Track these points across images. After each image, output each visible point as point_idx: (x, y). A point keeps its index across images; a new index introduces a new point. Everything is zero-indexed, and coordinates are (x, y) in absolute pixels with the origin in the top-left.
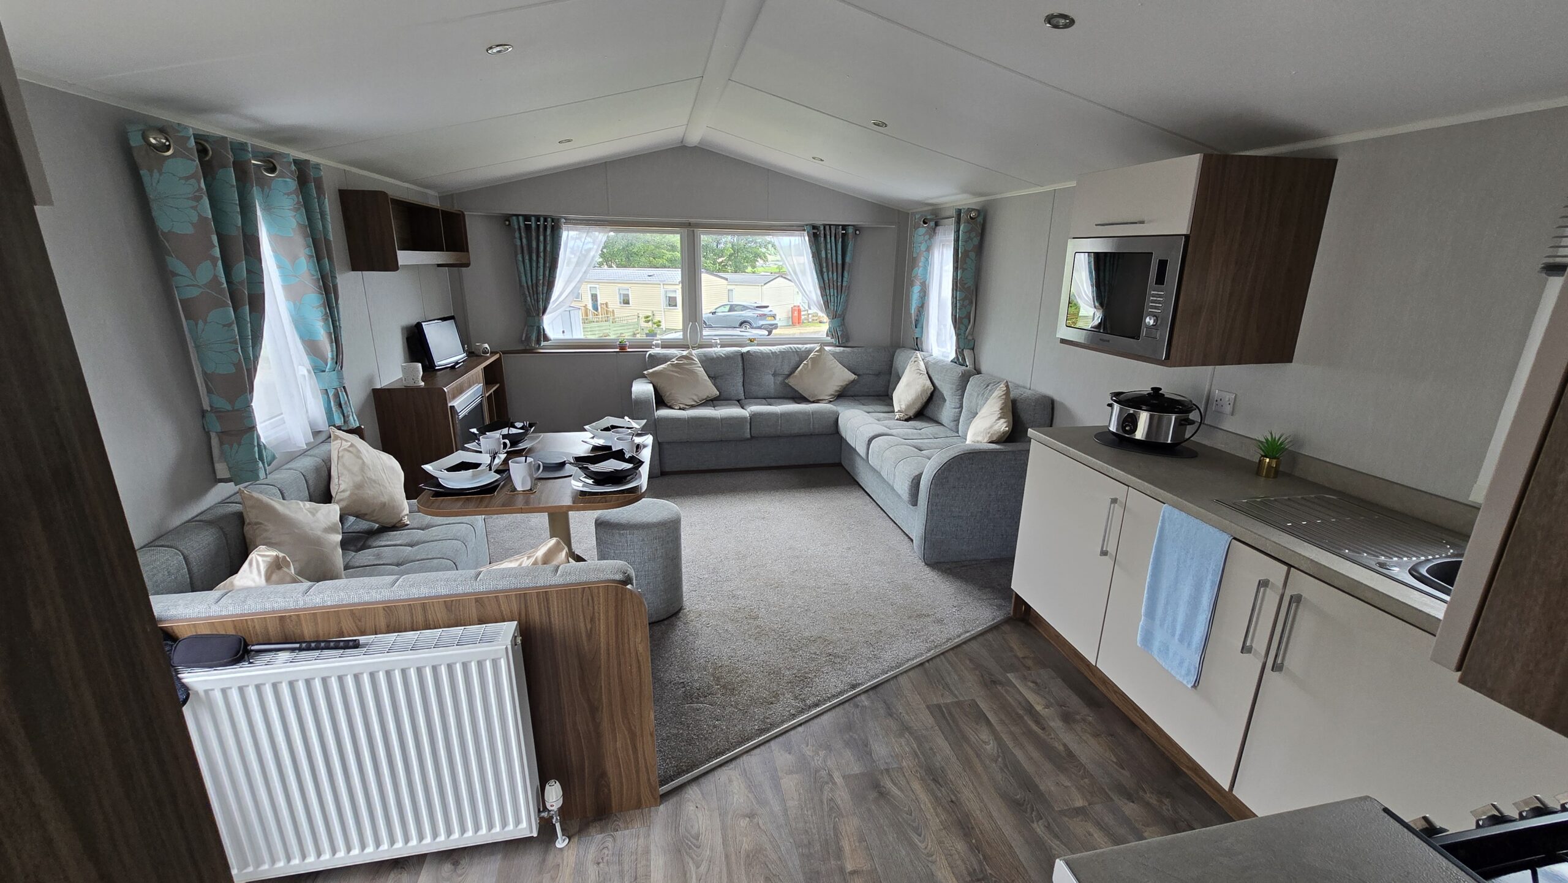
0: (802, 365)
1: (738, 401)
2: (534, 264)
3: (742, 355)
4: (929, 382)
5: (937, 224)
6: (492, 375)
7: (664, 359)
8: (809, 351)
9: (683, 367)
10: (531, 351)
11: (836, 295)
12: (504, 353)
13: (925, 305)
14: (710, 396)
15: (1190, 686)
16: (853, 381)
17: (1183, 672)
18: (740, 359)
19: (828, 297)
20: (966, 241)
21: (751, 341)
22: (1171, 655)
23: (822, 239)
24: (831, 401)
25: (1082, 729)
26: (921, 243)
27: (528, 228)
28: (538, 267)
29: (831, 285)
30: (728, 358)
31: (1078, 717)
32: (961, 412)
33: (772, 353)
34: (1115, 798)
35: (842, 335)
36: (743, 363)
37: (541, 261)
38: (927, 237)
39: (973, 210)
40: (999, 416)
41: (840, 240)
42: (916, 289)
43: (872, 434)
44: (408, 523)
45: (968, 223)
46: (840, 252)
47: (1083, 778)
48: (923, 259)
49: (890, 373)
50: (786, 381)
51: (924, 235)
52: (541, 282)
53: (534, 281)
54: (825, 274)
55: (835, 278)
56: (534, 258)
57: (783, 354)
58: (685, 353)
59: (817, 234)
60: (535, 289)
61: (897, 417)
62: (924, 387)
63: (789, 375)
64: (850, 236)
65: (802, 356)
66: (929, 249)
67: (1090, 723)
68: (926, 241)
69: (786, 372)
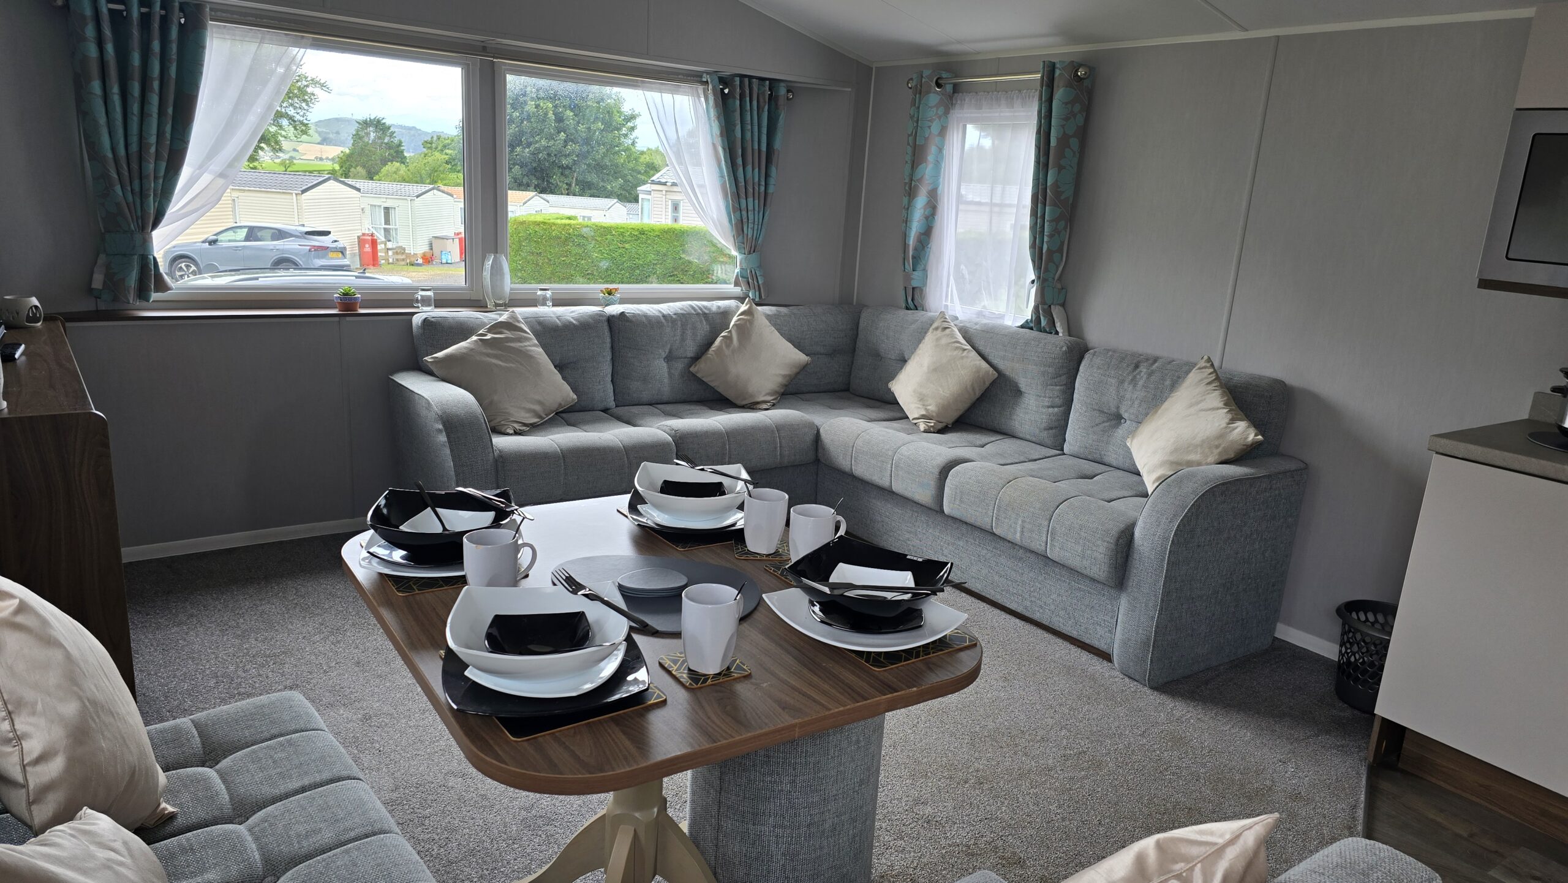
0: (719, 339)
1: (605, 410)
3: (611, 320)
4: (981, 364)
5: (956, 89)
7: (462, 331)
8: (726, 314)
9: (506, 345)
11: (757, 208)
13: (934, 231)
14: (563, 404)
16: (804, 368)
18: (605, 328)
19: (744, 213)
20: (1066, 119)
21: (608, 294)
23: (738, 102)
26: (931, 121)
29: (750, 190)
30: (585, 327)
32: (1068, 413)
33: (664, 316)
35: (763, 281)
36: (612, 336)
38: (941, 111)
39: (1080, 65)
41: (766, 107)
42: (921, 201)
44: (170, 809)
45: (1069, 87)
46: (764, 130)
49: (854, 351)
50: (693, 370)
51: (937, 106)
54: (741, 169)
55: (756, 179)
57: (684, 319)
58: (497, 317)
59: (728, 95)
61: (922, 427)
62: (972, 372)
63: (696, 358)
64: (782, 101)
65: (718, 322)
66: (943, 131)
68: (940, 118)
69: (690, 354)
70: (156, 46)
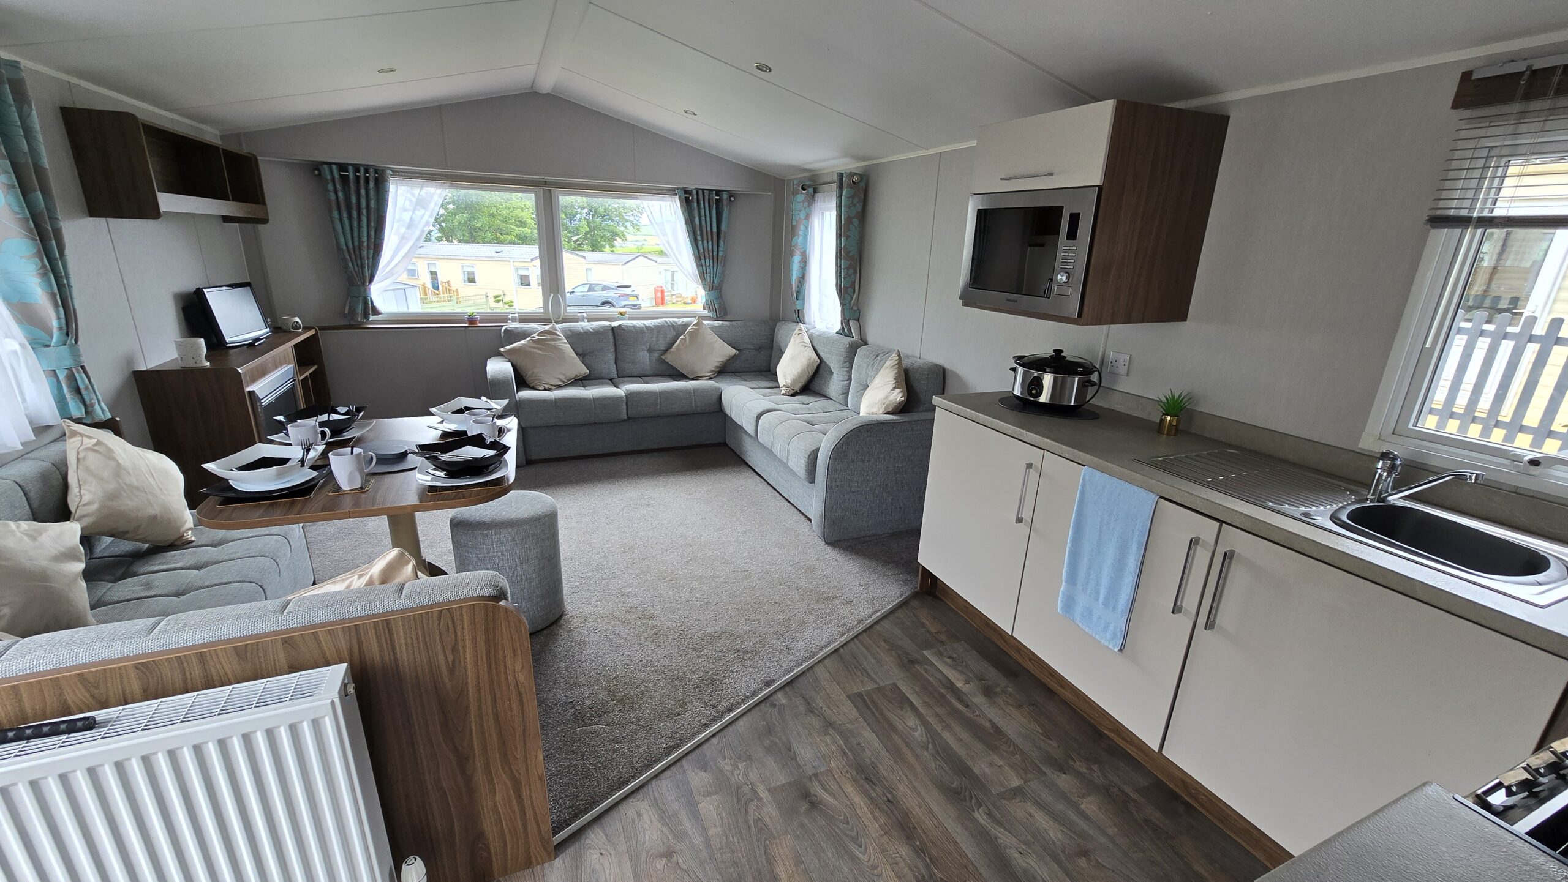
0: (679, 340)
1: (611, 380)
2: (355, 224)
3: (613, 329)
4: (814, 355)
5: (815, 191)
6: (306, 354)
7: (523, 335)
8: (686, 326)
9: (546, 342)
10: (357, 326)
11: (712, 265)
12: (321, 329)
13: (807, 276)
14: (578, 375)
15: (1116, 650)
16: (734, 357)
17: (1109, 636)
18: (610, 334)
19: (704, 268)
20: (849, 207)
21: (622, 315)
22: (1094, 619)
23: (695, 204)
24: (711, 378)
25: (1004, 701)
26: (800, 211)
27: (345, 179)
28: (360, 227)
29: (707, 254)
30: (597, 333)
31: (998, 689)
32: (849, 385)
33: (646, 327)
34: (1048, 771)
35: (719, 307)
36: (614, 338)
37: (364, 219)
38: (806, 204)
39: (856, 174)
40: (894, 386)
41: (715, 206)
42: (796, 259)
43: (760, 410)
44: (193, 539)
45: (851, 188)
46: (714, 220)
47: (1013, 754)
48: (802, 227)
49: (772, 347)
50: (663, 357)
51: (803, 202)
52: (365, 244)
53: (356, 244)
54: (700, 243)
55: (710, 248)
56: (355, 214)
57: (658, 329)
58: (547, 328)
59: (690, 200)
60: (357, 253)
61: (783, 392)
62: (810, 359)
63: (665, 351)
64: (725, 202)
65: (679, 330)
66: (808, 217)
67: (1011, 695)
68: (805, 209)
69: (662, 348)
70: (363, 192)
